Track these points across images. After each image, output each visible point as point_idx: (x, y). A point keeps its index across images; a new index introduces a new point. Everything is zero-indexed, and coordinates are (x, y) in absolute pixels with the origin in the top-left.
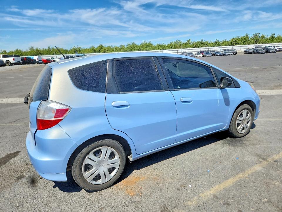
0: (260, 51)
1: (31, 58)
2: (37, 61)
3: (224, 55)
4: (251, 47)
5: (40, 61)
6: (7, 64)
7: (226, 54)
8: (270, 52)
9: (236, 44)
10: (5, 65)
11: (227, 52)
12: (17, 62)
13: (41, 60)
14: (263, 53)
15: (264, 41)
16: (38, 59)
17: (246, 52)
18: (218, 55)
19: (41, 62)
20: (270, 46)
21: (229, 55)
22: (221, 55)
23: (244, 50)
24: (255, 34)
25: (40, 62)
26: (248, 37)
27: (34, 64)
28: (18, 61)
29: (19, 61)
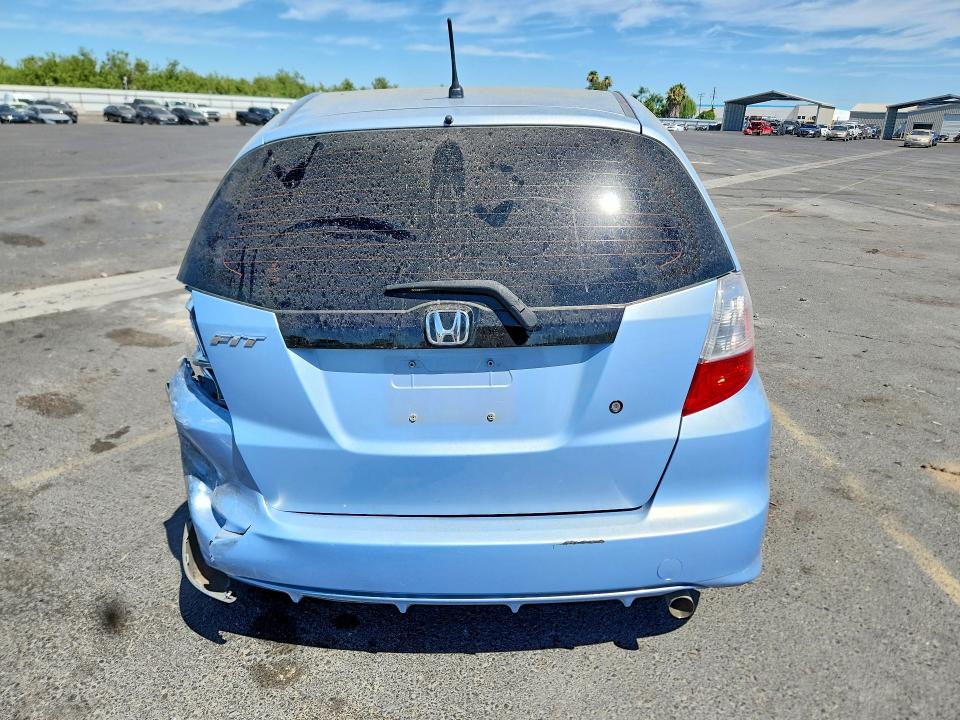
0: (162, 117)
3: (34, 119)
4: (120, 98)
7: (42, 116)
8: (191, 123)
9: (56, 81)
11: (44, 111)
14: (170, 122)
15: (150, 83)
17: (112, 115)
18: (10, 118)
20: (180, 101)
21: (58, 122)
22: (20, 121)
23: (101, 108)
24: (111, 53)
26: (92, 63)
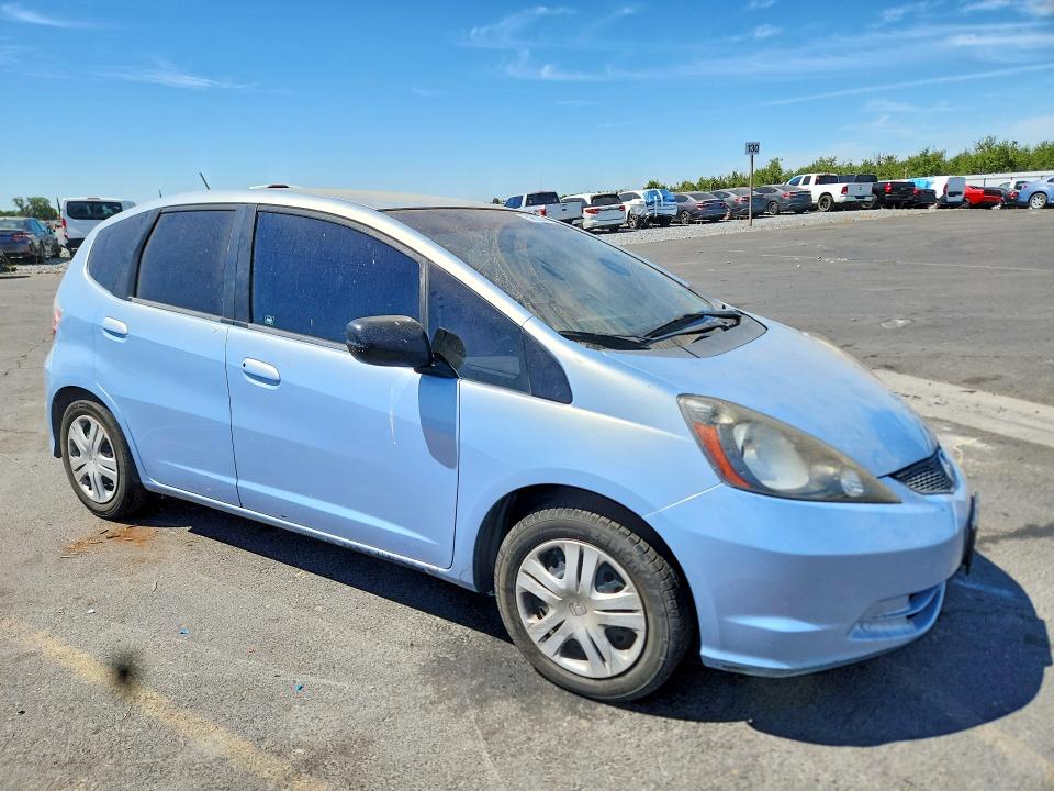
1: (912, 184)
2: (939, 194)
5: (953, 194)
6: (822, 205)
10: (814, 208)
12: (854, 199)
13: (960, 193)
16: (946, 186)
19: (959, 198)
25: (950, 199)
27: (925, 206)
28: (857, 197)
29: (863, 197)
